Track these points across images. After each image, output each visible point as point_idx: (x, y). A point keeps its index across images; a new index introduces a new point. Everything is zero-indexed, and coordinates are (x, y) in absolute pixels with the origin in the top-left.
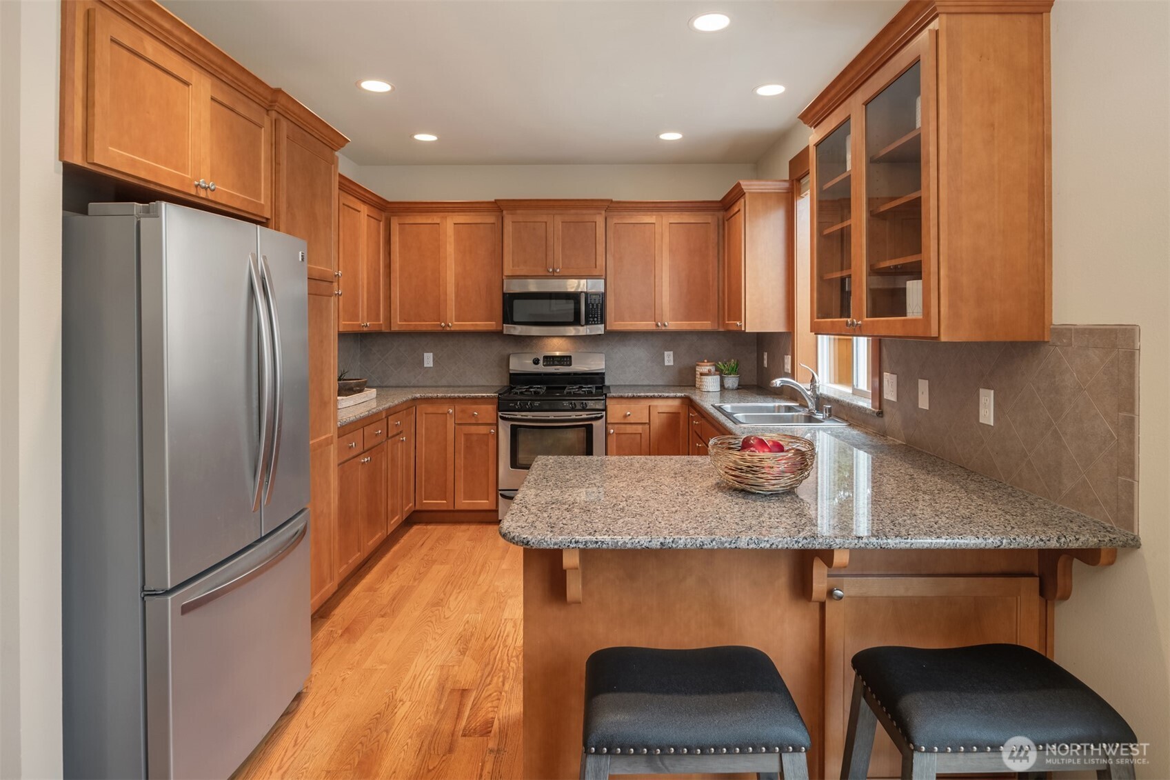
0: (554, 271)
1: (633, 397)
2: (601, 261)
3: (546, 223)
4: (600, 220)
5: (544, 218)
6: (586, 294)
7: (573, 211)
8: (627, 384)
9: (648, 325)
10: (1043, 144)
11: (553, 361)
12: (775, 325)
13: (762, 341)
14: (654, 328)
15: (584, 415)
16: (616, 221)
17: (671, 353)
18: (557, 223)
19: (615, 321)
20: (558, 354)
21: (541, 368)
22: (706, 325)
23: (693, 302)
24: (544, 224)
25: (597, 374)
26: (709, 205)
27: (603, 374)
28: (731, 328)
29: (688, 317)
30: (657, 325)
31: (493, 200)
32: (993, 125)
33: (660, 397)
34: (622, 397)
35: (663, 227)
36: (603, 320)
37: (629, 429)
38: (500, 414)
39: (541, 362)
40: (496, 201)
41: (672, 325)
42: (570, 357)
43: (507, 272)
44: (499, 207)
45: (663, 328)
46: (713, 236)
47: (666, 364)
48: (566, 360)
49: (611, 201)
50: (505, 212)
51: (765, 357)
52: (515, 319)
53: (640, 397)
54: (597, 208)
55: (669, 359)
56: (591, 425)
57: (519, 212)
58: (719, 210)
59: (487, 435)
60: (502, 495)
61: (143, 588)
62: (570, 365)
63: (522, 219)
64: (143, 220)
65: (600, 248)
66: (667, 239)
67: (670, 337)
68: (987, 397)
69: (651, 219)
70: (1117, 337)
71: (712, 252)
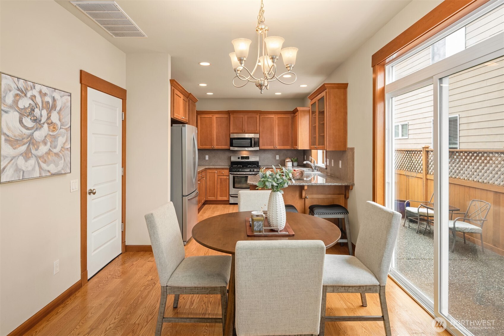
0: (245, 131)
2: (258, 129)
3: (242, 117)
4: (258, 117)
5: (242, 116)
6: (254, 138)
7: (250, 114)
8: (265, 165)
9: (272, 147)
10: (346, 113)
11: (244, 158)
12: (306, 147)
13: (305, 152)
14: (273, 148)
16: (262, 117)
17: (278, 156)
18: (246, 117)
19: (262, 146)
20: (245, 156)
21: (240, 160)
22: (288, 147)
23: (284, 141)
24: (242, 118)
26: (289, 112)
27: (258, 162)
28: (296, 148)
29: (283, 145)
30: (274, 147)
31: (227, 110)
32: (337, 110)
35: (276, 118)
36: (259, 146)
38: (230, 173)
39: (240, 158)
40: (228, 111)
41: (279, 147)
42: (249, 157)
43: (231, 132)
44: (229, 113)
45: (276, 148)
46: (290, 121)
47: (277, 159)
48: (247, 158)
49: (261, 111)
51: (305, 157)
52: (233, 145)
53: (269, 168)
54: (257, 113)
55: (278, 157)
57: (235, 114)
58: (292, 114)
59: (226, 179)
60: (230, 196)
61: (182, 195)
62: (249, 159)
63: (235, 116)
64: (183, 128)
65: (258, 125)
66: (277, 122)
67: (278, 151)
68: (340, 162)
69: (272, 116)
70: (352, 149)
71: (290, 126)
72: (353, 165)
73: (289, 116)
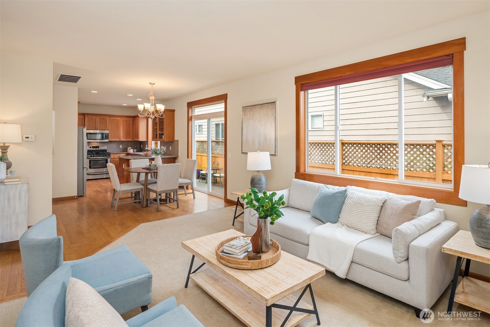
0: (97, 128)
1: (116, 154)
2: (108, 127)
4: (108, 118)
5: (95, 117)
6: (105, 133)
7: (101, 116)
8: (112, 151)
9: (118, 140)
12: (144, 139)
13: (141, 143)
15: (106, 157)
16: (111, 119)
17: (121, 145)
18: (98, 119)
19: (111, 139)
20: (94, 146)
21: (92, 149)
22: (130, 140)
23: (127, 135)
24: (95, 119)
25: (105, 150)
26: (131, 117)
28: (135, 140)
29: (126, 138)
33: (122, 153)
34: (114, 154)
35: (121, 120)
36: (108, 139)
37: (115, 160)
39: (92, 148)
40: (83, 113)
41: (123, 140)
45: (121, 140)
46: (131, 122)
47: (120, 148)
48: (98, 147)
49: (110, 115)
50: (85, 116)
51: (142, 145)
52: (88, 138)
53: (117, 154)
54: (107, 116)
55: (121, 146)
56: (107, 159)
57: (89, 116)
58: (133, 117)
61: (83, 167)
62: (99, 148)
63: (89, 117)
65: (108, 124)
66: (122, 123)
67: (121, 142)
68: (171, 147)
69: (118, 118)
70: (178, 141)
71: (131, 126)
72: (178, 148)
73: (131, 119)
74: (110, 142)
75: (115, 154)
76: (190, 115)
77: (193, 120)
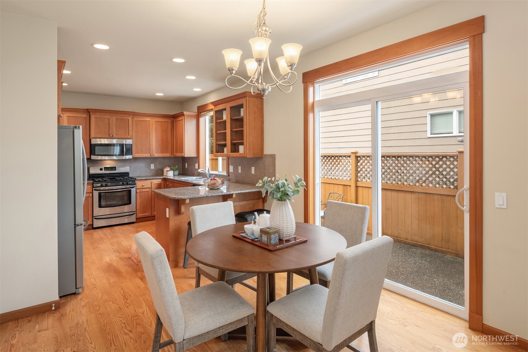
0: (113, 136)
1: (146, 179)
2: (130, 133)
3: (109, 118)
4: (130, 119)
5: (108, 117)
6: (125, 144)
7: (119, 115)
8: (137, 176)
9: (148, 155)
11: (108, 169)
12: (193, 155)
13: (184, 160)
14: (150, 156)
15: (128, 186)
16: (136, 119)
17: (153, 165)
18: (114, 118)
19: (136, 154)
20: (108, 166)
21: (103, 172)
22: (168, 155)
23: (164, 147)
24: (108, 119)
25: (126, 173)
26: (168, 116)
27: (129, 173)
28: (176, 156)
29: (162, 152)
30: (151, 155)
31: (86, 108)
33: (155, 179)
34: (141, 180)
35: (152, 121)
36: (132, 154)
37: (144, 190)
38: (94, 188)
39: (103, 169)
40: (87, 109)
41: (156, 155)
42: (115, 167)
43: (92, 135)
44: (88, 111)
45: (153, 156)
46: (170, 126)
47: (152, 168)
48: (114, 168)
49: (135, 112)
50: (91, 114)
51: (186, 164)
52: (96, 154)
53: (148, 179)
54: (130, 114)
55: (152, 166)
56: (131, 190)
57: (97, 114)
58: (171, 118)
59: (88, 197)
60: (95, 218)
61: (75, 224)
62: (116, 170)
63: (98, 116)
64: (76, 131)
65: (130, 128)
66: (154, 126)
67: (153, 159)
68: (253, 168)
69: (148, 119)
70: (273, 157)
71: (169, 131)
72: (275, 170)
73: (169, 120)
74: (135, 159)
75: (144, 180)
76: (311, 100)
77: (316, 109)
